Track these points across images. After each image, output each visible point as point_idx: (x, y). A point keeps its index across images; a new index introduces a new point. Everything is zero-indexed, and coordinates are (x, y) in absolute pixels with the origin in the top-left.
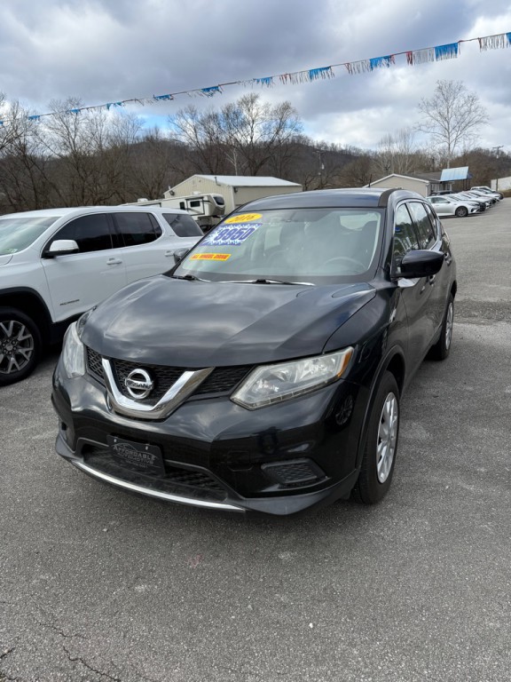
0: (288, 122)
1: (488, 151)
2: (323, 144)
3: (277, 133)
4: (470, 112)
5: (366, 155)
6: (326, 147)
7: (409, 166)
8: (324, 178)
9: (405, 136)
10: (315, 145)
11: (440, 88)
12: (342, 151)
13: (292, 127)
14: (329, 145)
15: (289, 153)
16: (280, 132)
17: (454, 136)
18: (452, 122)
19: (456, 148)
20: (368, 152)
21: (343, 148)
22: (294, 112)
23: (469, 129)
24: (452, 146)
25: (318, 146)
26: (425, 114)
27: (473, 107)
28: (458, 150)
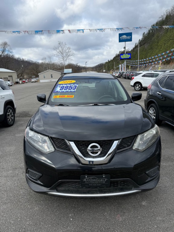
0: (7, 49)
1: (73, 64)
2: (19, 58)
3: (3, 53)
4: (69, 52)
5: (35, 63)
6: (20, 59)
7: (53, 67)
8: (23, 70)
9: (50, 57)
10: (16, 58)
11: (59, 44)
12: (26, 61)
13: (8, 51)
14: (21, 59)
15: (8, 60)
16: (4, 52)
17: (65, 59)
18: (64, 55)
19: (66, 63)
20: (36, 62)
21: (27, 60)
22: (9, 46)
23: (69, 57)
24: (65, 62)
25: (17, 58)
26: (56, 51)
27: (70, 51)
28: (67, 63)
